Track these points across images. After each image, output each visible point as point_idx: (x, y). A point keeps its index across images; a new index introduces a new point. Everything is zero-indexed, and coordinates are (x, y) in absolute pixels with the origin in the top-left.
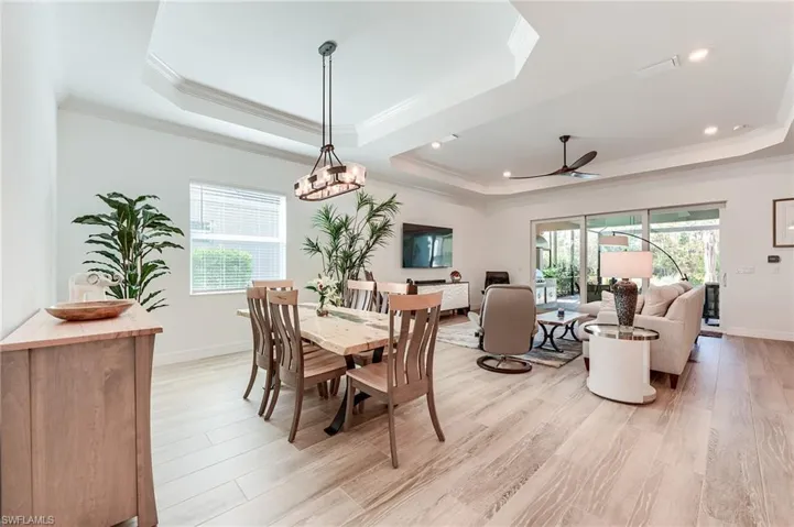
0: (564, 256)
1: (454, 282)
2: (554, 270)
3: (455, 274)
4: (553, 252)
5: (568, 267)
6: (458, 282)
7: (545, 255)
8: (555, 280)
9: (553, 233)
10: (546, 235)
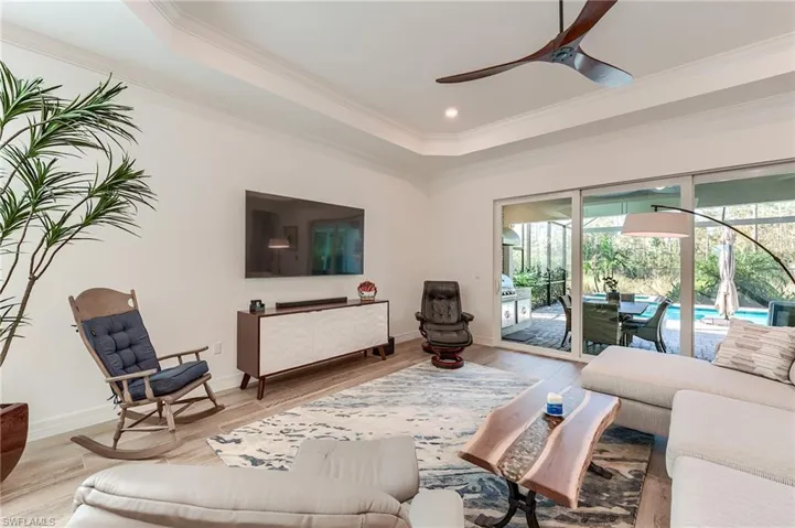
0: (539, 258)
1: (364, 302)
2: (527, 276)
3: (366, 286)
4: (526, 252)
5: (543, 271)
6: (371, 302)
7: (515, 256)
8: (530, 289)
9: (526, 225)
10: (517, 228)
